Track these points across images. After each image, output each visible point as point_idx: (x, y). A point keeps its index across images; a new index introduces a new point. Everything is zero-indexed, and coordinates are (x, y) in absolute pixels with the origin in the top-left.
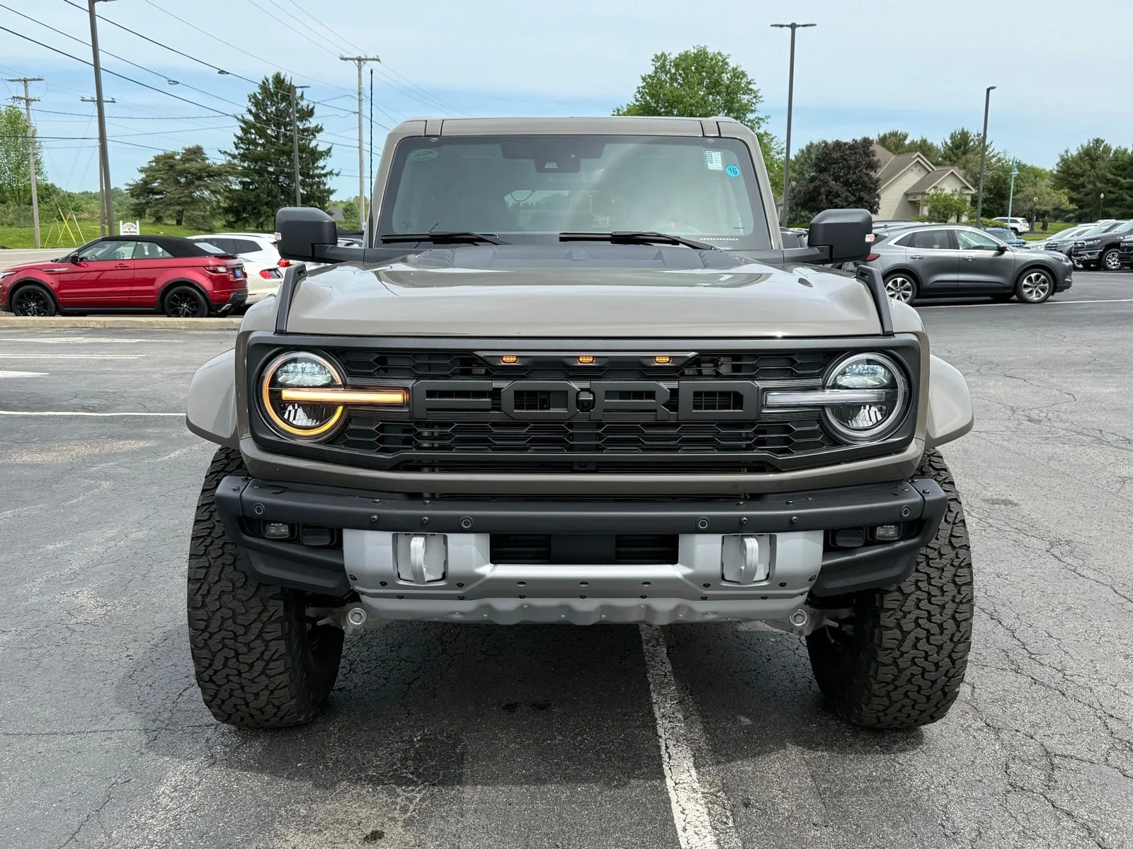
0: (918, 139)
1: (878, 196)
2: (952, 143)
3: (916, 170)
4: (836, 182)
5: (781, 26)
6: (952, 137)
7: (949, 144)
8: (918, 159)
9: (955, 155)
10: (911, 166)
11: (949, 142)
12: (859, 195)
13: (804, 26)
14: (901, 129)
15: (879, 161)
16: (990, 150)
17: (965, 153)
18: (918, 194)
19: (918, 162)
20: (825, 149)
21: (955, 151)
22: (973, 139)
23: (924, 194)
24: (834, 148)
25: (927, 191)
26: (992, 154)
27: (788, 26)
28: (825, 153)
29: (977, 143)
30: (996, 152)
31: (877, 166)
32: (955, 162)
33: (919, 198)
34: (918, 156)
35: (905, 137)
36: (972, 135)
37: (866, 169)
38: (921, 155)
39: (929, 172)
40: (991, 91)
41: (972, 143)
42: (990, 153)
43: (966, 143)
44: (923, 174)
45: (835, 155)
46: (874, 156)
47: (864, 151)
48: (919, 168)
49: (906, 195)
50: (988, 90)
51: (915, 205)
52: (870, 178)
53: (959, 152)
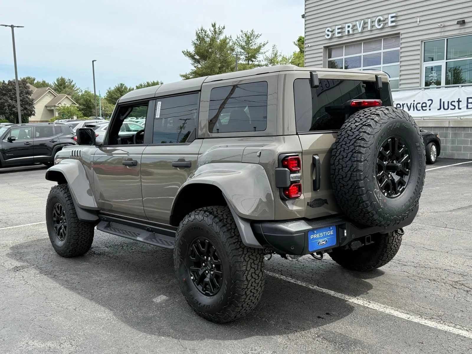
0: (41, 81)
1: (34, 107)
2: (58, 83)
4: (12, 101)
5: (6, 26)
6: (58, 80)
7: (56, 83)
8: (49, 90)
9: (60, 89)
10: (46, 94)
11: (56, 82)
12: (25, 107)
13: (18, 27)
14: (32, 76)
15: (32, 91)
16: (75, 86)
17: (64, 88)
18: (52, 106)
19: (49, 91)
20: (4, 84)
21: (60, 87)
22: (67, 82)
23: (55, 106)
24: (9, 84)
26: (76, 88)
27: (9, 26)
28: (4, 86)
29: (69, 83)
30: (78, 87)
31: (31, 93)
32: (60, 91)
33: (53, 108)
34: (49, 89)
35: (34, 80)
36: (67, 80)
37: (26, 94)
39: (56, 96)
40: (94, 62)
41: (67, 84)
43: (64, 84)
44: (52, 97)
45: (9, 87)
46: (29, 88)
47: (24, 86)
48: (50, 94)
49: (46, 107)
50: (93, 61)
51: (52, 111)
52: (29, 99)
53: (62, 87)
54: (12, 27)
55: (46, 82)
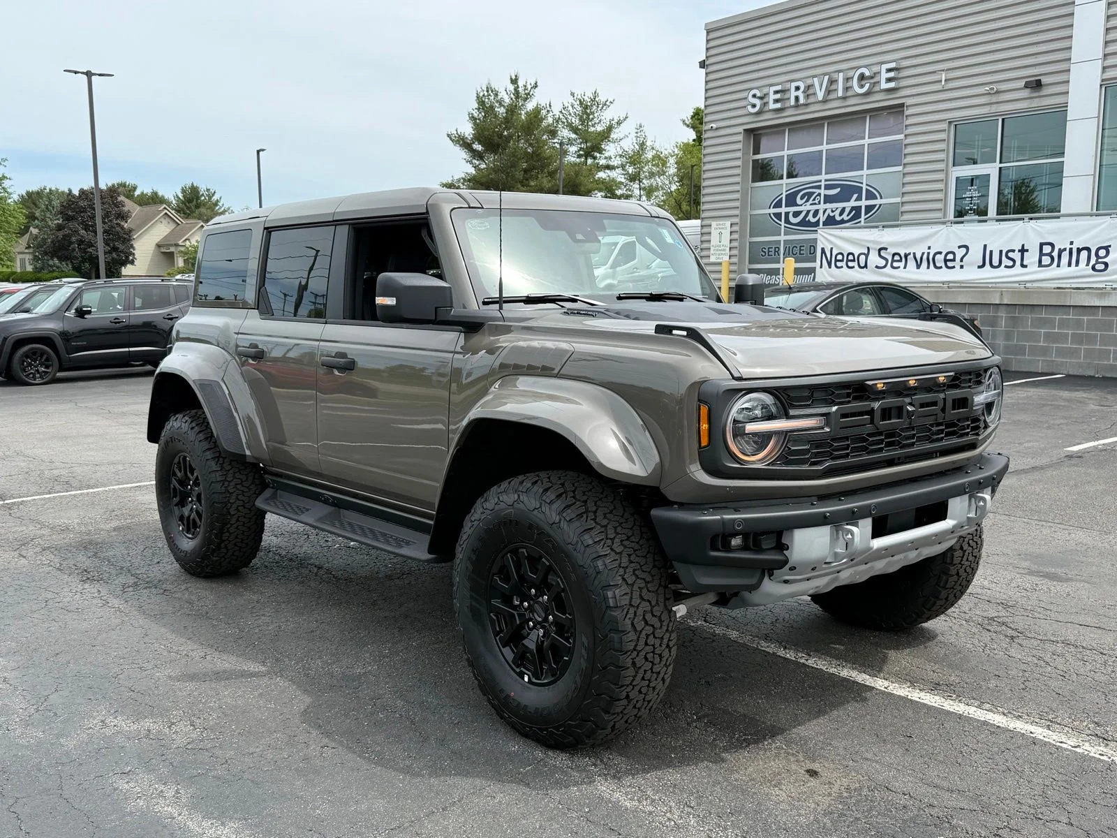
0: (148, 191)
1: (132, 246)
2: (184, 196)
3: (165, 222)
4: (87, 232)
5: (76, 72)
6: (183, 191)
7: (181, 197)
8: (166, 211)
9: (188, 208)
10: (159, 218)
11: (181, 196)
12: (114, 245)
13: (100, 75)
14: (130, 181)
15: (129, 211)
16: (220, 204)
17: (198, 206)
18: (171, 245)
19: (166, 214)
20: (70, 197)
21: (187, 204)
22: (203, 195)
23: (177, 245)
24: (80, 196)
25: (180, 242)
26: (223, 209)
27: (83, 73)
28: (70, 201)
29: (207, 198)
30: (226, 206)
31: (127, 217)
32: (189, 215)
33: (172, 249)
34: (165, 208)
35: (135, 188)
36: (202, 190)
37: (117, 219)
38: (167, 207)
39: (179, 224)
40: (261, 153)
41: (203, 198)
42: (221, 208)
43: (198, 198)
44: (172, 226)
45: (82, 204)
46: (123, 206)
47: (113, 202)
48: (168, 219)
49: (158, 246)
50: (258, 152)
51: (170, 256)
52: (122, 228)
53: (192, 205)
54: (89, 74)
55: (160, 194)
